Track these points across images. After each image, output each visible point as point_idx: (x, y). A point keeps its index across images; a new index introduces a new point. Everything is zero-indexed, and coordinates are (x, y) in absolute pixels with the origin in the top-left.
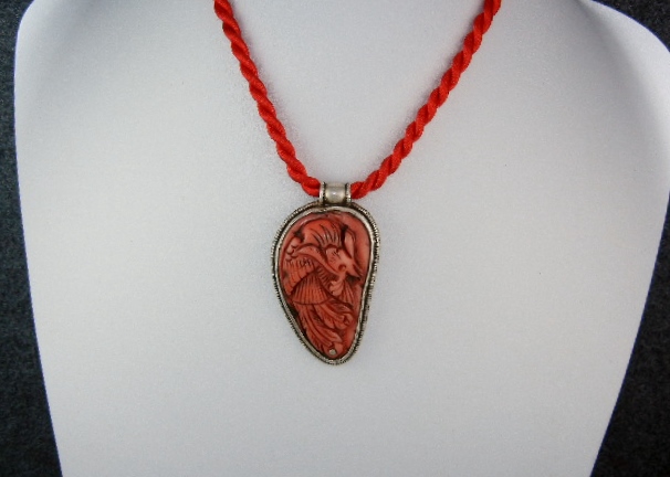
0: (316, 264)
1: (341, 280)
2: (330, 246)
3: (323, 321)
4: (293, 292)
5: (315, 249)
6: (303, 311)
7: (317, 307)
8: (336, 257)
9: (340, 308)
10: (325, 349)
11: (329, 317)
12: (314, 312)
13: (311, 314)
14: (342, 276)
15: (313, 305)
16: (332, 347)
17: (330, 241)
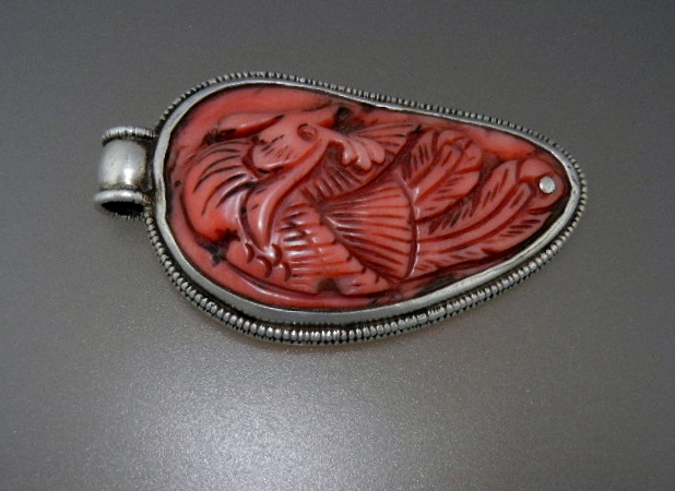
0: (296, 198)
1: (339, 139)
2: (248, 163)
3: (460, 201)
4: (381, 271)
5: (255, 199)
6: (433, 254)
7: (419, 212)
8: (277, 146)
9: (423, 155)
10: (539, 203)
11: (447, 180)
12: (433, 221)
13: (440, 232)
14: (328, 136)
15: (413, 222)
16: (534, 183)
17: (237, 162)
